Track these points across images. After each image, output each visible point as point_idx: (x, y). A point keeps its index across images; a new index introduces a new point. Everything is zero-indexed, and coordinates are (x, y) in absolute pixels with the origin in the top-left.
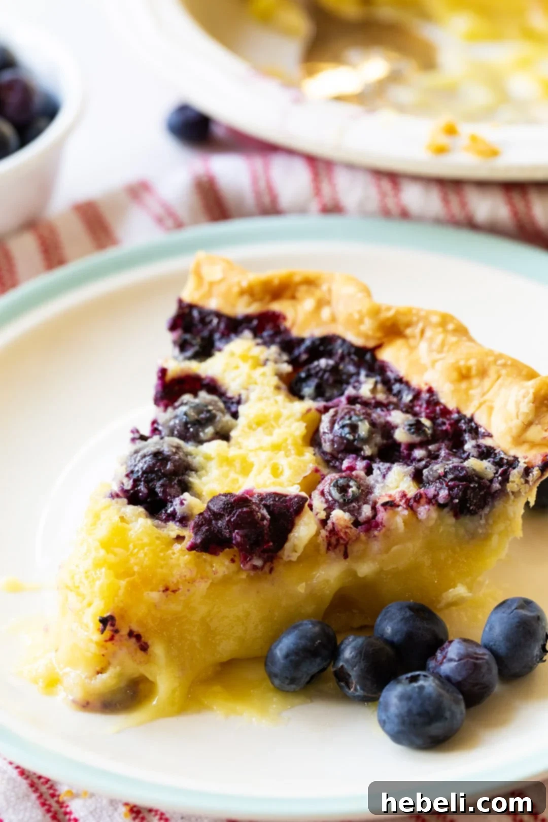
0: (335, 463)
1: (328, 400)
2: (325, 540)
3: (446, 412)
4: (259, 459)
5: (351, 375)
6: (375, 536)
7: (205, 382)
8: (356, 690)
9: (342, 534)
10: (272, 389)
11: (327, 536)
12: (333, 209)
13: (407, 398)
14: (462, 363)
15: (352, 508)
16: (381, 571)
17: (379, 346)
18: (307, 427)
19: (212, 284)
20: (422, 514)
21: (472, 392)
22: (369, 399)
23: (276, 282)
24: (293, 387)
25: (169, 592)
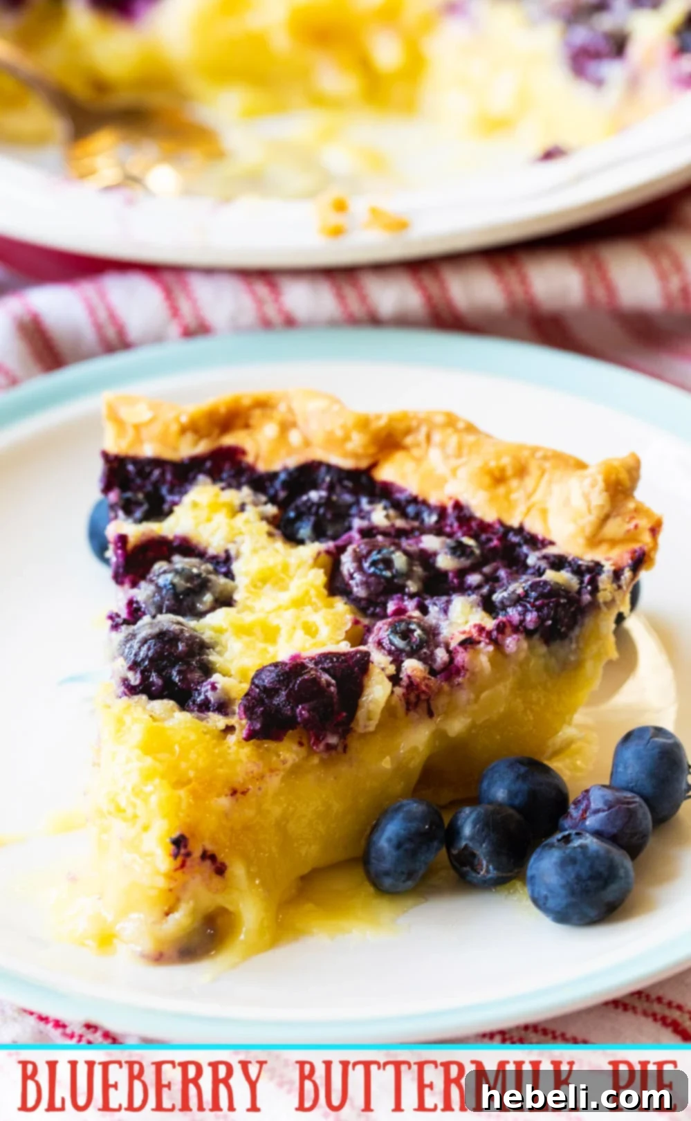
0: (375, 609)
1: (334, 538)
2: (403, 699)
3: (484, 527)
4: (285, 620)
5: (350, 506)
6: (459, 684)
7: (176, 544)
8: (488, 871)
9: (423, 688)
10: (265, 536)
11: (404, 694)
12: (197, 330)
13: (431, 519)
14: (493, 464)
15: (423, 656)
16: (473, 726)
17: (374, 465)
18: (326, 573)
19: (137, 427)
20: (511, 646)
21: (514, 496)
22: (387, 527)
23: (223, 410)
24: (286, 530)
25: (238, 795)
